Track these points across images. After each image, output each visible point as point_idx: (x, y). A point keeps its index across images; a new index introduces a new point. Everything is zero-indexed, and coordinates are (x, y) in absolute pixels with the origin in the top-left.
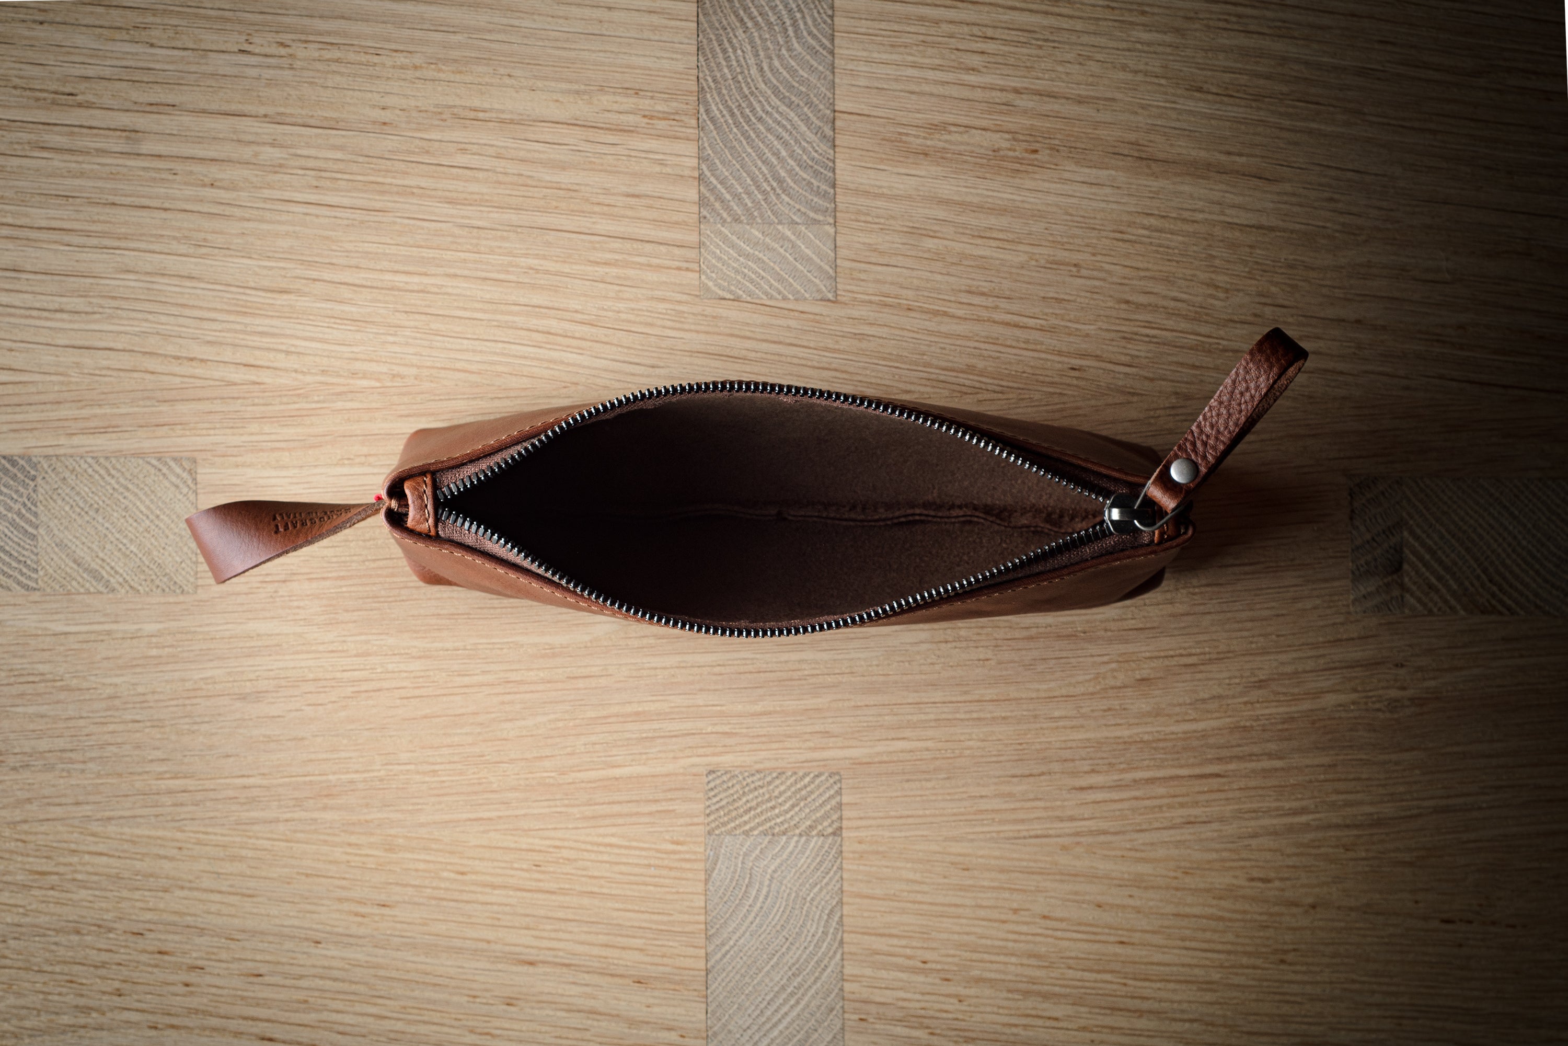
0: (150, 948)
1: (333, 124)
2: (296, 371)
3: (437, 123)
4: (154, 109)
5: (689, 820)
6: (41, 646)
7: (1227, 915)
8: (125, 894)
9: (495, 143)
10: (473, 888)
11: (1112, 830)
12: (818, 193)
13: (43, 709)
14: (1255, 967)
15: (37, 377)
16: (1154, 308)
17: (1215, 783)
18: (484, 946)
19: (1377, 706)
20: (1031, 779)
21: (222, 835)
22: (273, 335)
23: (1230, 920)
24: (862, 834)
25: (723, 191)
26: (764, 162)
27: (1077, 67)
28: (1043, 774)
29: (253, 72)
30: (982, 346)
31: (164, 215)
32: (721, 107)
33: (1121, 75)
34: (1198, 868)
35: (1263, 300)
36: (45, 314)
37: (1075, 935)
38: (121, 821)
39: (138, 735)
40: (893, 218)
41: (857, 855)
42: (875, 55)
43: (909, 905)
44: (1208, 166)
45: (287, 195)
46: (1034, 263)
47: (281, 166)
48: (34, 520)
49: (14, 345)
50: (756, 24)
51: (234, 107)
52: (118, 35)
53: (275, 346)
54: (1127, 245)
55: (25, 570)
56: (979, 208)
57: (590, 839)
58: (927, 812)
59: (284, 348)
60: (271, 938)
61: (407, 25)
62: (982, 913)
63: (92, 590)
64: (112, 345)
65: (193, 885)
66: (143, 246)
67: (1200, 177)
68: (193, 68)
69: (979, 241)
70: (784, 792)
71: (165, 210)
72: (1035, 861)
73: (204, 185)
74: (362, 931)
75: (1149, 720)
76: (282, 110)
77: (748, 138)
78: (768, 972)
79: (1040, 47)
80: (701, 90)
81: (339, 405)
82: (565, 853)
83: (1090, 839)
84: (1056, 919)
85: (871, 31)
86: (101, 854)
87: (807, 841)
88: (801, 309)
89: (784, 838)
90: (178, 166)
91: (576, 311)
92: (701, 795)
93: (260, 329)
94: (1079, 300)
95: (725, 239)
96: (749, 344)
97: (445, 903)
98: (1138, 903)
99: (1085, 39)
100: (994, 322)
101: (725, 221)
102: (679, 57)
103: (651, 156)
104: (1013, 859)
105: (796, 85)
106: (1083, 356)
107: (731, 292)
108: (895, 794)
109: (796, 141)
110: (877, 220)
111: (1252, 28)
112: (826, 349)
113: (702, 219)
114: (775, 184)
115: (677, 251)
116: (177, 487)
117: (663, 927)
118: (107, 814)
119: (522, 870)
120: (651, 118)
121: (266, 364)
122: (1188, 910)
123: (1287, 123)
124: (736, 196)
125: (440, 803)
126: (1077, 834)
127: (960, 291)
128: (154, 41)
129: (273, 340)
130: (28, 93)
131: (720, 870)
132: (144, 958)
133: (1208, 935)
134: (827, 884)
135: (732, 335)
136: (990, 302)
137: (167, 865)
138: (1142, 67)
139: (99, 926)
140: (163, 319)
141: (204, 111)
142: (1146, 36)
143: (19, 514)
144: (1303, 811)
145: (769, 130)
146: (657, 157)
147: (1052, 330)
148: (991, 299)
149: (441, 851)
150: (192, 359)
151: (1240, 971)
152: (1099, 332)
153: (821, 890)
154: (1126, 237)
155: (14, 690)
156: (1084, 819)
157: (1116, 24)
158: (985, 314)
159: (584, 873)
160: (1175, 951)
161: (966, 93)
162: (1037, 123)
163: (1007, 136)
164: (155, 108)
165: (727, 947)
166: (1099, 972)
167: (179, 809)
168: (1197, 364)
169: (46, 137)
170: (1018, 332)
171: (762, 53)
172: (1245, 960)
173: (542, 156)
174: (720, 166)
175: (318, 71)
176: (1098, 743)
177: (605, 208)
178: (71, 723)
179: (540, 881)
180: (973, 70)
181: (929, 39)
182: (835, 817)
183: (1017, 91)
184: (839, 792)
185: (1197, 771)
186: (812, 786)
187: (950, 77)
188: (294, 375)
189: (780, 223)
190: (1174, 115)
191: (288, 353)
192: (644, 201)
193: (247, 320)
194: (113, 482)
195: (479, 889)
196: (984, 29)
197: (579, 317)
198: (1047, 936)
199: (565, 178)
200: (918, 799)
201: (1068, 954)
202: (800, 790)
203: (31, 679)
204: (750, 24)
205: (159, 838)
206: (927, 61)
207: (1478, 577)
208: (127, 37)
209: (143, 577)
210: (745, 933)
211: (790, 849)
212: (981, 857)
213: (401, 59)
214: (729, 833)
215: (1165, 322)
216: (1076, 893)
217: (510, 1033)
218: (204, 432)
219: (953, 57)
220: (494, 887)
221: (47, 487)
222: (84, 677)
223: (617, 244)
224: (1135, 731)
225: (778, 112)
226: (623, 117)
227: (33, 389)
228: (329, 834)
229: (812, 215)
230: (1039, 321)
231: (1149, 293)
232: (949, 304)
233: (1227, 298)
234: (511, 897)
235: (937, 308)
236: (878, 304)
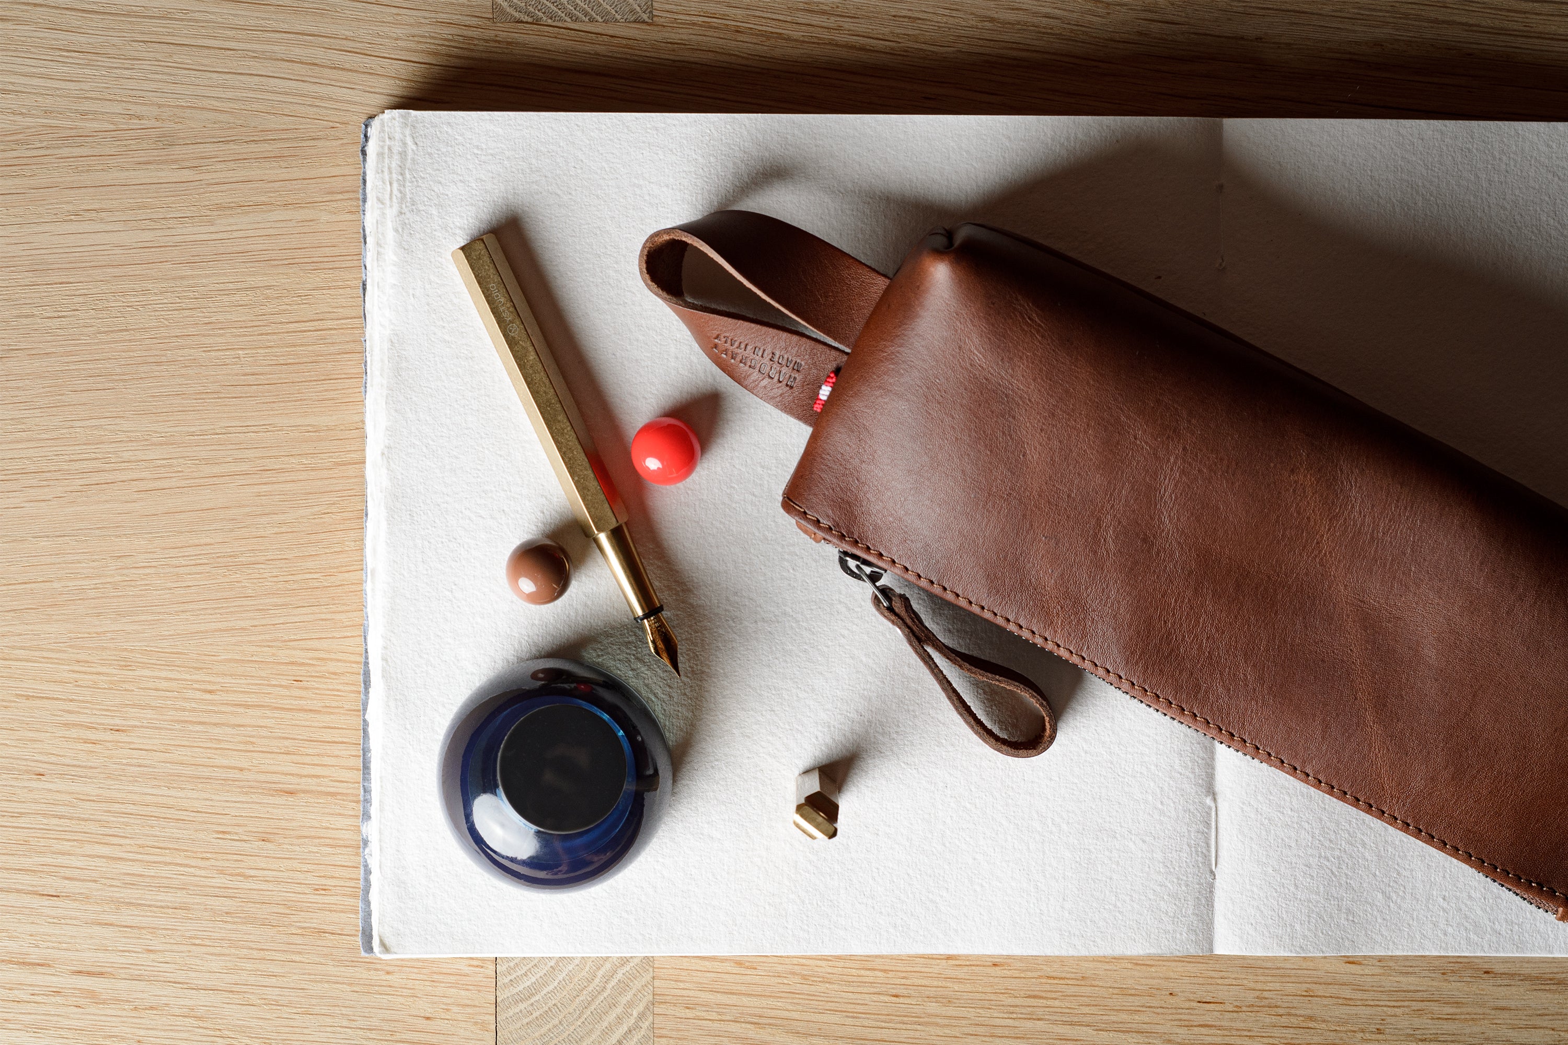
2: (14, 113)
10: (224, 709)
18: (237, 774)
30: (822, 73)
74: (92, 760)
81: (65, 152)
82: (332, 666)
88: (611, 32)
91: (346, 39)
96: (550, 74)
97: (191, 727)
106: (940, 83)
107: (529, 14)
112: (640, 79)
119: (281, 686)
125: (185, 611)
127: (798, 9)
136: (832, 22)
147: (904, 53)
148: (833, 19)
149: (185, 666)
152: (959, 55)
179: (302, 698)
195: (231, 710)
197: (349, 45)
217: (266, 872)
220: (248, 706)
228: (52, 650)
230: (887, 43)
231: (1017, 9)
232: (784, 24)
233: (1108, 14)
234: (268, 718)
235: (770, 29)
236: (701, 26)
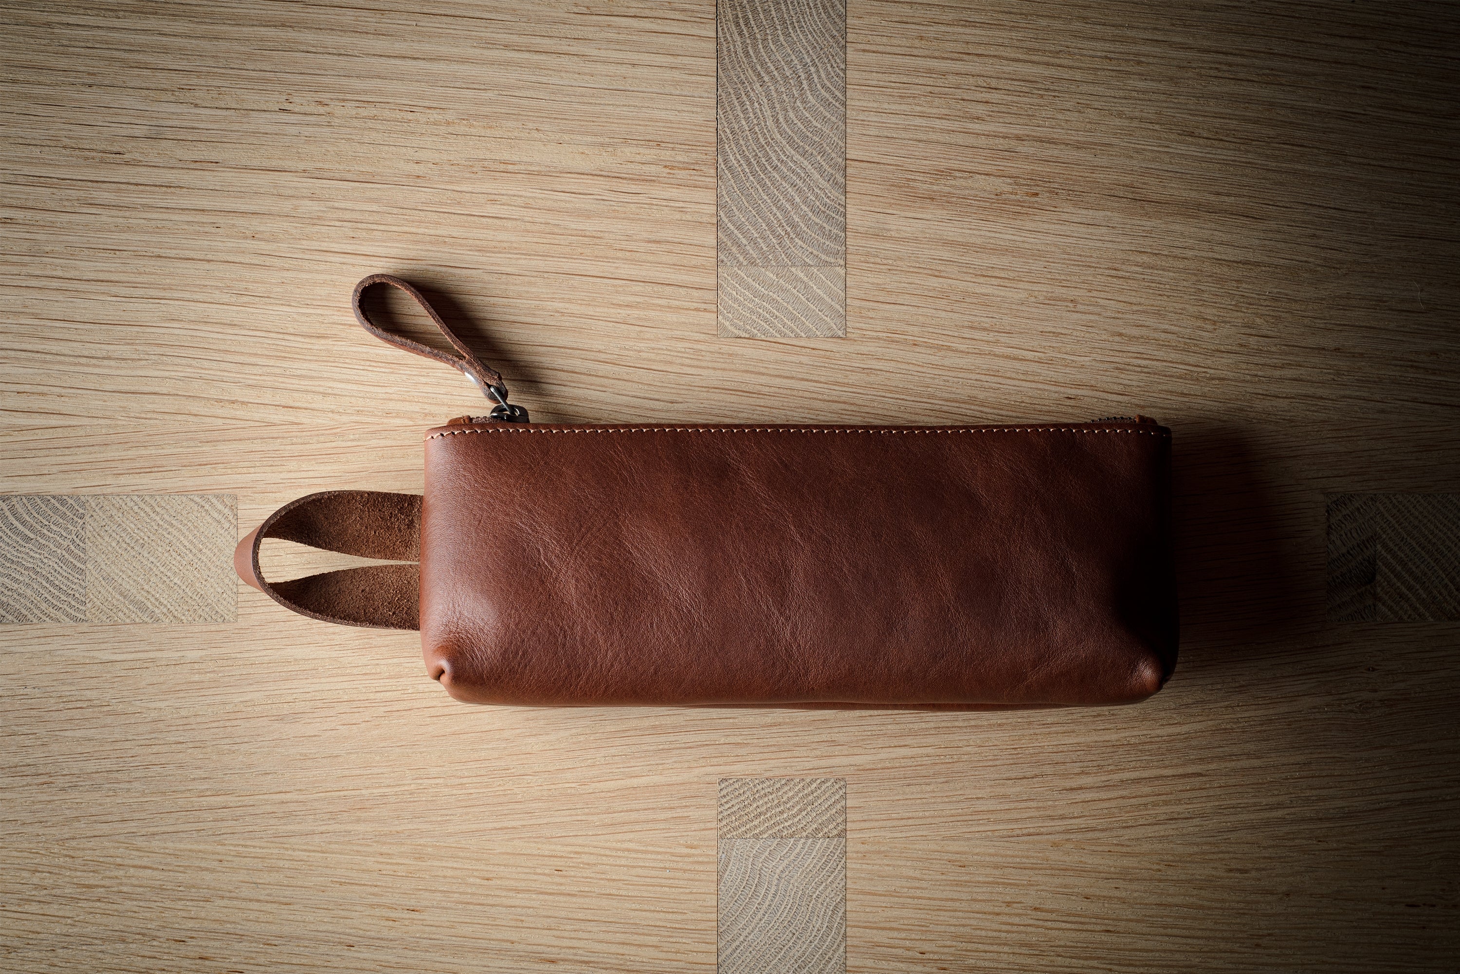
0: (192, 954)
1: (369, 178)
2: (333, 412)
3: (468, 175)
4: (197, 166)
5: (702, 826)
6: (89, 674)
7: (1205, 903)
8: (168, 904)
9: (523, 193)
10: (498, 893)
11: (1099, 827)
12: (829, 237)
13: (90, 733)
14: (1232, 952)
15: (85, 421)
16: (1146, 340)
17: (1197, 781)
18: (508, 945)
19: (1349, 708)
20: (1025, 781)
21: (260, 847)
22: (312, 378)
23: (1209, 908)
24: (866, 835)
25: (740, 236)
26: (778, 208)
27: (1076, 114)
28: (1036, 776)
29: (293, 130)
30: (983, 378)
31: (207, 266)
32: (739, 157)
33: (1118, 122)
34: (1180, 861)
35: (1249, 331)
36: (94, 361)
37: (1064, 925)
38: (165, 836)
39: (181, 755)
40: (901, 259)
41: (860, 855)
42: (886, 106)
43: (909, 900)
44: (1199, 206)
45: (325, 246)
46: (1033, 299)
47: (319, 218)
48: (82, 555)
49: (63, 391)
50: (772, 77)
51: (274, 163)
52: (164, 97)
53: (314, 389)
54: (1121, 281)
55: (73, 603)
56: (982, 249)
57: (608, 844)
58: (927, 814)
59: (321, 390)
60: (306, 943)
61: (440, 83)
62: (977, 906)
63: (137, 620)
64: (157, 390)
65: (232, 895)
66: (187, 295)
67: (1190, 216)
68: (236, 127)
69: (982, 280)
70: (793, 797)
71: (209, 261)
72: (1028, 857)
73: (246, 238)
74: (392, 934)
75: (1137, 724)
76: (320, 165)
77: (764, 186)
78: (776, 965)
79: (1042, 96)
80: (719, 141)
81: (374, 443)
82: (585, 858)
83: (1080, 836)
84: (1047, 911)
85: (881, 83)
86: (145, 867)
87: (813, 843)
88: (812, 346)
89: (792, 840)
90: (220, 220)
91: (599, 351)
92: (714, 802)
93: (299, 372)
94: (1075, 333)
95: (741, 281)
96: (763, 380)
97: (471, 907)
98: (1124, 894)
99: (1084, 88)
100: (995, 355)
101: (741, 264)
102: (699, 110)
103: (672, 204)
104: (1006, 856)
105: (810, 135)
106: (1079, 386)
108: (897, 798)
109: (809, 187)
110: (885, 262)
111: (1241, 76)
112: (836, 383)
113: (719, 262)
114: (789, 229)
115: (695, 293)
116: (219, 522)
117: (677, 926)
118: (151, 830)
119: (545, 874)
120: (672, 168)
121: (304, 406)
122: (1170, 900)
123: (1273, 164)
124: (752, 240)
125: (467, 814)
126: (1067, 832)
127: (963, 327)
128: (198, 102)
129: (311, 383)
130: (77, 152)
131: (731, 871)
132: (186, 963)
133: (1188, 923)
134: (832, 882)
135: (747, 372)
136: (991, 337)
137: (208, 876)
138: (1137, 114)
139: (144, 935)
140: (206, 364)
141: (246, 168)
142: (1141, 85)
143: (68, 549)
144: (1280, 806)
145: (784, 178)
146: (677, 204)
147: (1050, 362)
148: (992, 334)
149: (467, 858)
150: (233, 402)
151: (1218, 955)
152: (1094, 363)
153: (826, 888)
154: (1120, 273)
155: (63, 716)
156: (1074, 818)
157: (1114, 74)
158: (986, 348)
159: (603, 876)
160: (1158, 938)
161: (971, 140)
162: (1038, 168)
163: (1009, 180)
164: (199, 165)
165: (737, 943)
166: (1086, 959)
167: (219, 824)
168: (1185, 391)
169: (95, 194)
170: (1017, 365)
171: (777, 106)
172: (1222, 945)
173: (567, 205)
174: (737, 213)
175: (355, 128)
176: (1088, 746)
177: (628, 254)
178: (118, 746)
179: (561, 884)
180: (978, 118)
181: (937, 90)
182: (840, 820)
183: (1019, 138)
184: (844, 797)
185: (1181, 771)
186: (819, 791)
187: (956, 125)
188: (330, 415)
189: (793, 265)
190: (1167, 159)
191: (325, 394)
192: (664, 247)
193: (286, 364)
194: (158, 518)
195: (504, 893)
196: (989, 80)
197: (602, 356)
198: (1038, 927)
199: (590, 226)
200: (918, 801)
201: (1057, 943)
202: (808, 795)
203: (79, 705)
204: (766, 79)
205: (200, 851)
206: (934, 111)
207: (1446, 586)
208: (172, 99)
209: (186, 608)
210: (754, 929)
211: (797, 850)
212: (977, 854)
213: (435, 116)
214: (740, 837)
215: (1156, 353)
216: (1066, 886)
218: (245, 470)
219: (959, 106)
220: (518, 891)
221: (95, 525)
222: (130, 702)
223: (638, 288)
224: (1123, 735)
225: (792, 160)
226: (646, 168)
227: (82, 433)
228: (361, 845)
229: (824, 257)
230: (1036, 354)
231: (1141, 326)
232: (952, 339)
233: (1215, 329)
234: (534, 900)
235: (941, 343)
236: (885, 340)
